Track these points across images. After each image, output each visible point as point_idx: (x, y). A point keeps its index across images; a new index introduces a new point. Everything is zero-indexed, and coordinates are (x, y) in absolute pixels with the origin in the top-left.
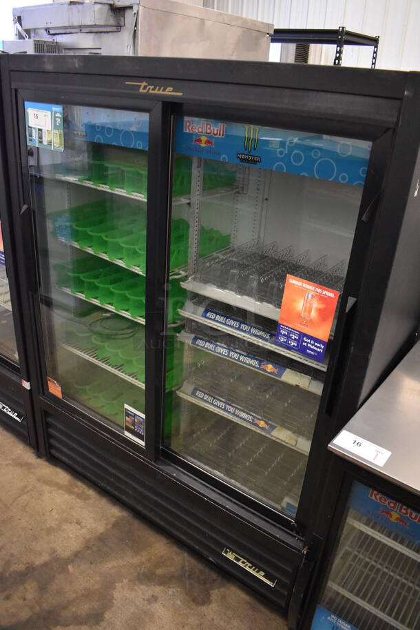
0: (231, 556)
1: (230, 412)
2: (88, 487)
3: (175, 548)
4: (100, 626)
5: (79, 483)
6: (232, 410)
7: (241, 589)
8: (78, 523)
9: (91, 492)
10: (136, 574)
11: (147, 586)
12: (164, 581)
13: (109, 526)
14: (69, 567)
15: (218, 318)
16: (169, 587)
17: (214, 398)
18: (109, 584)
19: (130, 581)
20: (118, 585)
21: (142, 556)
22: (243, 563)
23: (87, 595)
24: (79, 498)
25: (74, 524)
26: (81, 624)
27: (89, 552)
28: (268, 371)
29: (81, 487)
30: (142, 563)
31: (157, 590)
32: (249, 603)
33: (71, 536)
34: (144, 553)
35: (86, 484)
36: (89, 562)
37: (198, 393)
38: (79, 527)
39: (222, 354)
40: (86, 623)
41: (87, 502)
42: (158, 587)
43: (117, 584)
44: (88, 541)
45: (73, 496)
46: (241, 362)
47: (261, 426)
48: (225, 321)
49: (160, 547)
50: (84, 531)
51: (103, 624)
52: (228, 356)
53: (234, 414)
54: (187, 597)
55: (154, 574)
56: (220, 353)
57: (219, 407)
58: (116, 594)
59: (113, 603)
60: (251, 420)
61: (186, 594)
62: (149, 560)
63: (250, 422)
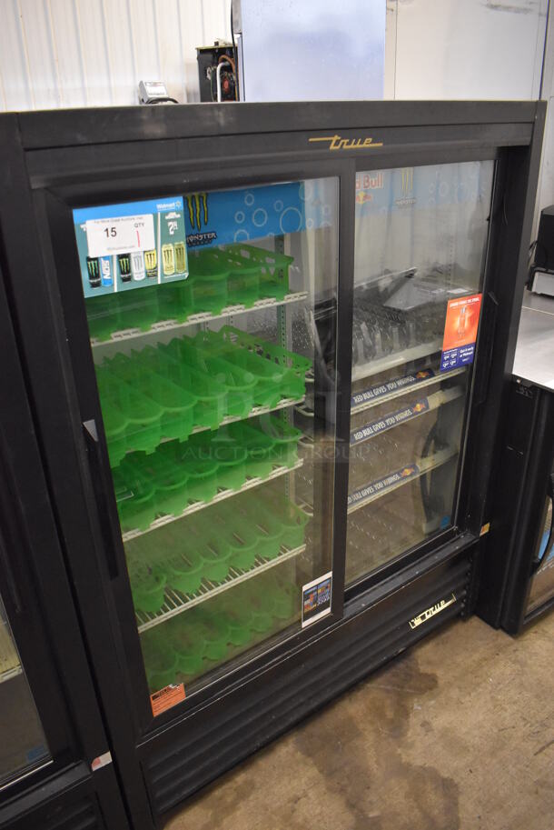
0: (418, 622)
1: (381, 489)
2: (229, 781)
3: (360, 694)
4: (459, 783)
5: (217, 793)
6: (380, 485)
7: (421, 646)
8: (296, 800)
9: (241, 778)
10: (390, 740)
11: (408, 730)
12: (404, 712)
13: (310, 761)
14: (371, 815)
16: (412, 708)
18: (404, 770)
19: (399, 747)
20: (404, 759)
21: (364, 730)
22: (428, 613)
23: (416, 795)
24: (249, 796)
25: (296, 806)
26: (456, 804)
27: (349, 789)
29: (225, 792)
30: (377, 731)
31: (414, 721)
32: (438, 644)
33: (318, 811)
34: (361, 726)
35: (222, 784)
36: (366, 791)
38: (303, 800)
40: (456, 798)
41: (258, 785)
42: (411, 719)
43: (403, 761)
44: (330, 789)
45: (241, 804)
47: (407, 475)
49: (354, 708)
50: (311, 794)
51: (456, 780)
52: (386, 426)
53: (385, 487)
54: (426, 694)
55: (392, 721)
58: (418, 762)
59: (430, 768)
60: (398, 478)
61: (423, 693)
62: (372, 723)
63: (399, 481)
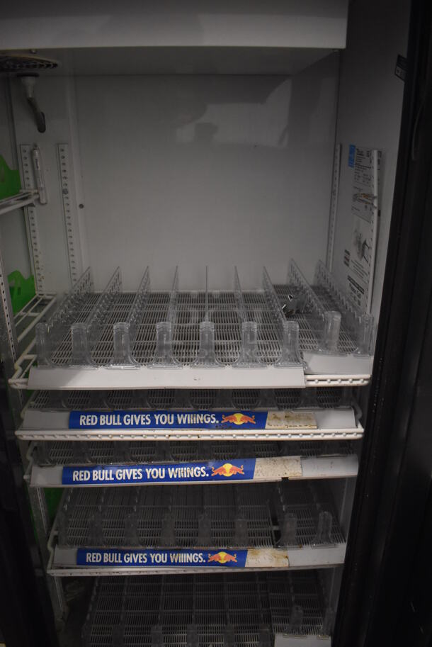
1: (161, 564)
6: (162, 558)
15: (103, 420)
17: (123, 552)
28: (228, 475)
37: (90, 557)
39: (132, 480)
46: (173, 479)
47: (223, 562)
48: (122, 421)
52: (145, 479)
53: (169, 563)
56: (127, 480)
57: (138, 564)
60: (202, 560)
63: (202, 564)
